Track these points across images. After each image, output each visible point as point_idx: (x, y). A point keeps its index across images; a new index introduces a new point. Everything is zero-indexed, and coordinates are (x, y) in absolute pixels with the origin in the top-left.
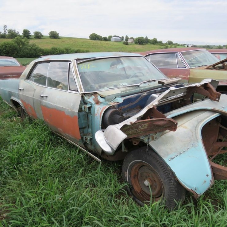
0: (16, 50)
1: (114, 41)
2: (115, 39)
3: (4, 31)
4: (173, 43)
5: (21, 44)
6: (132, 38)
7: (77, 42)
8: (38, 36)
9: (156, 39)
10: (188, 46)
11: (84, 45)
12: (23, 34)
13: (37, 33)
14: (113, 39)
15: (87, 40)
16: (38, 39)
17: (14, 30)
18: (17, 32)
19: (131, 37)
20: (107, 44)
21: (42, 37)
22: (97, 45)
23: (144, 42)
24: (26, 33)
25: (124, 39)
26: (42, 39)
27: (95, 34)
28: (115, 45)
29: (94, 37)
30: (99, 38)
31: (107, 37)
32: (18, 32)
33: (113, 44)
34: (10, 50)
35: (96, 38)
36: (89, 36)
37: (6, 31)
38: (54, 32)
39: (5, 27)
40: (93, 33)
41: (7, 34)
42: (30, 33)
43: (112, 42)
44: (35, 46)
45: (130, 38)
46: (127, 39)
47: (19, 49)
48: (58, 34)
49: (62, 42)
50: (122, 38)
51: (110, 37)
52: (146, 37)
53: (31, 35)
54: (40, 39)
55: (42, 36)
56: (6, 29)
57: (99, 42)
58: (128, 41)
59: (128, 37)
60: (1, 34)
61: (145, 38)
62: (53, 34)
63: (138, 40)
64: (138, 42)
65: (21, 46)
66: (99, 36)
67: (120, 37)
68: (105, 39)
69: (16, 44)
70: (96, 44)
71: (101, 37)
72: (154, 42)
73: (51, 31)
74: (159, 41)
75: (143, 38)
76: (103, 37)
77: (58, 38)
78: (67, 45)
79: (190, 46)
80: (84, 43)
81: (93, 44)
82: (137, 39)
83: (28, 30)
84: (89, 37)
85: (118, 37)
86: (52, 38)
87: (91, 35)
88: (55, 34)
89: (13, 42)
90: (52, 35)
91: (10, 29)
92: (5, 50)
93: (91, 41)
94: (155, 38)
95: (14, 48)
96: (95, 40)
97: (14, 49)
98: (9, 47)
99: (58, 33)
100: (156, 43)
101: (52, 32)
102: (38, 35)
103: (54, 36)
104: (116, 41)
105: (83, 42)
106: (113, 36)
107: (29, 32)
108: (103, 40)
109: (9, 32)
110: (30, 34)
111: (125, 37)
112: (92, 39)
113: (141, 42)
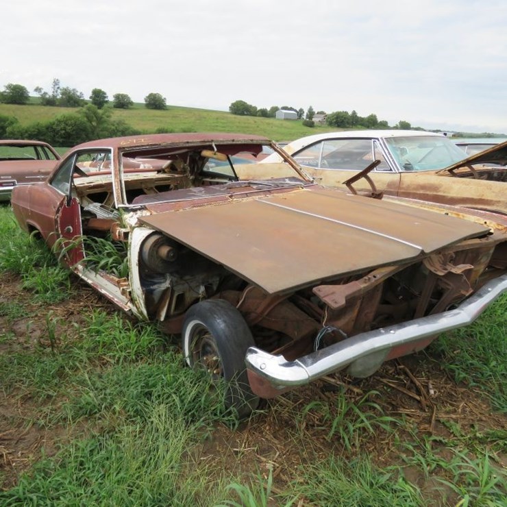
0: (84, 131)
1: (283, 117)
2: (285, 113)
3: (54, 92)
4: (412, 127)
5: (95, 118)
6: (322, 113)
7: (205, 118)
8: (123, 103)
9: (375, 116)
10: (446, 134)
11: (221, 125)
12: (91, 98)
13: (120, 97)
14: (281, 114)
15: (225, 115)
16: (122, 109)
17: (74, 90)
18: (78, 94)
19: (319, 111)
20: (268, 124)
21: (130, 106)
22: (246, 125)
23: (348, 123)
24: (98, 97)
25: (305, 114)
26: (131, 109)
27: (242, 101)
28: (285, 128)
29: (240, 109)
30: (250, 112)
31: (269, 109)
32: (81, 93)
33: (282, 124)
34: (74, 130)
35: (243, 111)
36: (230, 105)
37: (57, 91)
38: (155, 94)
39: (56, 83)
41: (58, 97)
42: (105, 97)
43: (278, 120)
44: (124, 124)
45: (318, 113)
46: (311, 114)
47: (90, 130)
48: (163, 101)
49: (173, 117)
50: (300, 113)
51: (275, 109)
52: (354, 113)
53: (107, 102)
54: (125, 109)
55: (131, 103)
56: (58, 88)
57: (250, 119)
58: (313, 120)
59: (314, 110)
60: (47, 96)
61: (350, 113)
62: (153, 100)
63: (337, 118)
64: (336, 123)
65: (94, 124)
66: (251, 106)
67: (296, 111)
68: (264, 113)
69: (85, 119)
70: (245, 123)
71: (255, 108)
72: (371, 123)
74: (381, 122)
75: (346, 113)
76: (258, 109)
77: (164, 109)
78: (185, 123)
80: (219, 120)
81: (239, 123)
82: (333, 115)
83: (103, 90)
84: (230, 108)
85: (291, 109)
86: (152, 109)
87: (233, 104)
88: (156, 101)
89: (79, 116)
90: (153, 102)
91: (65, 87)
92: (64, 132)
93: (234, 116)
94: (372, 116)
95: (81, 128)
96: (242, 114)
97: (81, 130)
98: (71, 125)
99: (165, 99)
100: (373, 125)
101: (151, 95)
102: (122, 101)
103: (155, 103)
104: (286, 119)
105: (217, 119)
106: (280, 107)
107: (105, 94)
108: (259, 116)
109: (62, 94)
110: (106, 99)
111: (306, 111)
112: (235, 113)
113: (343, 122)
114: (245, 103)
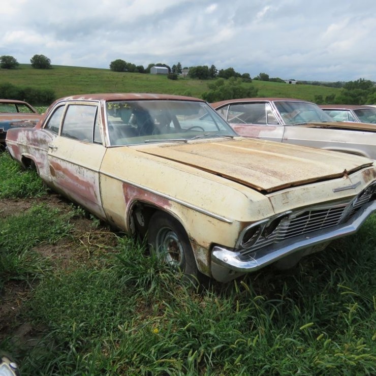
1: (156, 73)
2: (157, 69)
8: (9, 64)
9: (233, 69)
10: (290, 82)
13: (6, 59)
14: (154, 70)
16: (6, 69)
21: (16, 67)
23: (207, 75)
26: (15, 69)
27: (120, 60)
29: (119, 66)
30: (128, 69)
35: (123, 69)
38: (40, 56)
40: (118, 59)
43: (152, 74)
46: (179, 69)
48: (48, 61)
51: (151, 66)
52: (213, 67)
54: (12, 69)
55: (17, 64)
57: (129, 75)
59: (181, 66)
61: (210, 67)
62: (38, 61)
63: (197, 71)
64: (197, 75)
66: (130, 64)
67: (168, 67)
68: (140, 70)
71: (134, 65)
73: (35, 55)
75: (207, 67)
76: (137, 66)
77: (51, 69)
79: (294, 82)
84: (110, 65)
85: (164, 66)
86: (37, 68)
87: (113, 63)
93: (112, 72)
94: (230, 69)
96: (121, 71)
99: (49, 59)
100: (231, 76)
103: (40, 63)
104: (159, 74)
106: (155, 64)
108: (136, 72)
112: (115, 70)
113: (202, 74)
114: (123, 61)
